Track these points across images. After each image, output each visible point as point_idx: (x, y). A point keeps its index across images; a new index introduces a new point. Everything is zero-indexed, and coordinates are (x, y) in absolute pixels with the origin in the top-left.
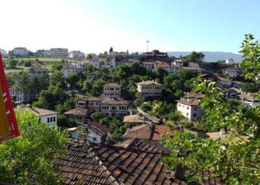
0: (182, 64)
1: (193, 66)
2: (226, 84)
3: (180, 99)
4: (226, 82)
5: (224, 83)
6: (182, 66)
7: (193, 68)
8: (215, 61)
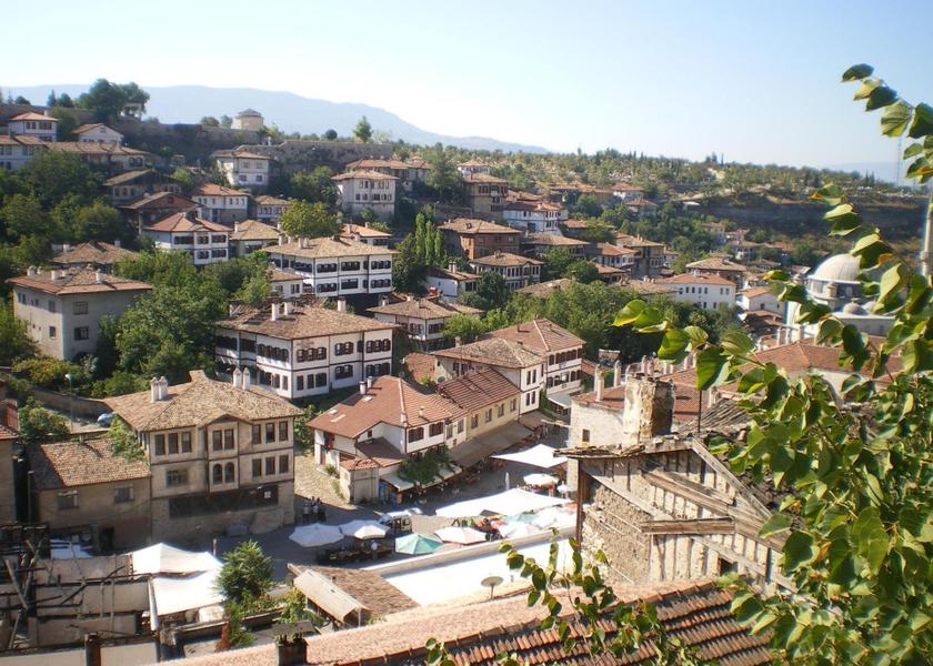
0: (53, 131)
1: (96, 140)
2: (228, 206)
3: (26, 274)
4: (228, 200)
5: (219, 205)
6: (54, 137)
7: (95, 148)
8: (192, 118)
